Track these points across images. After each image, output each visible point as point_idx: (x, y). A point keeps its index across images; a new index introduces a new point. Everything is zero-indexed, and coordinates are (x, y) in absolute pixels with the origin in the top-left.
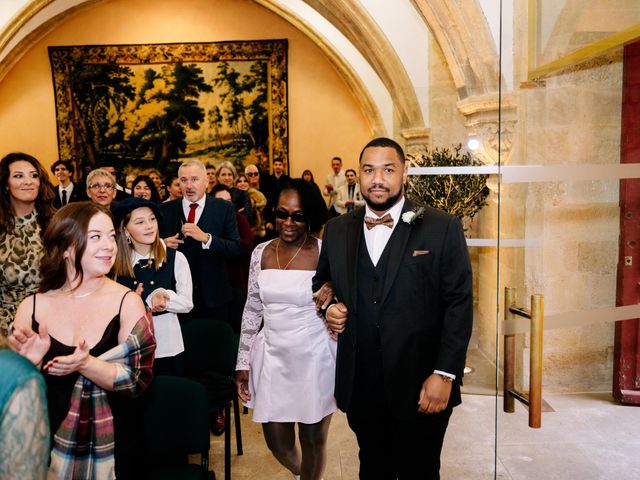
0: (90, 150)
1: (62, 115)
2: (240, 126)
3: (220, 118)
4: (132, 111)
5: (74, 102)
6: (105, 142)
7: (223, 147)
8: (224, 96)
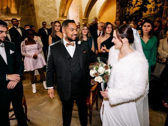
0: (122, 18)
1: (118, 11)
2: (156, 12)
3: (151, 10)
4: (132, 9)
5: (120, 8)
6: (125, 16)
8: (153, 5)
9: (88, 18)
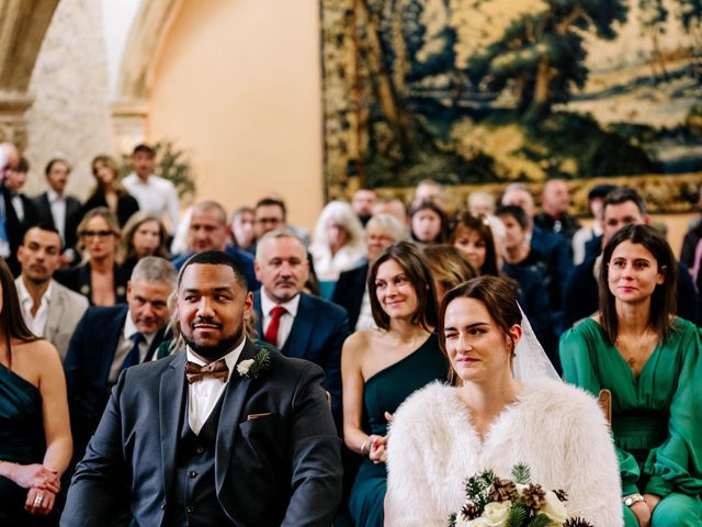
9: (23, 88)
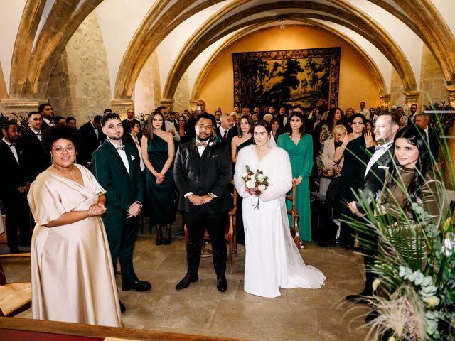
0: (247, 98)
1: (236, 83)
2: (315, 87)
3: (307, 84)
5: (242, 77)
6: (254, 95)
7: (307, 97)
8: (309, 74)
9: (172, 98)
